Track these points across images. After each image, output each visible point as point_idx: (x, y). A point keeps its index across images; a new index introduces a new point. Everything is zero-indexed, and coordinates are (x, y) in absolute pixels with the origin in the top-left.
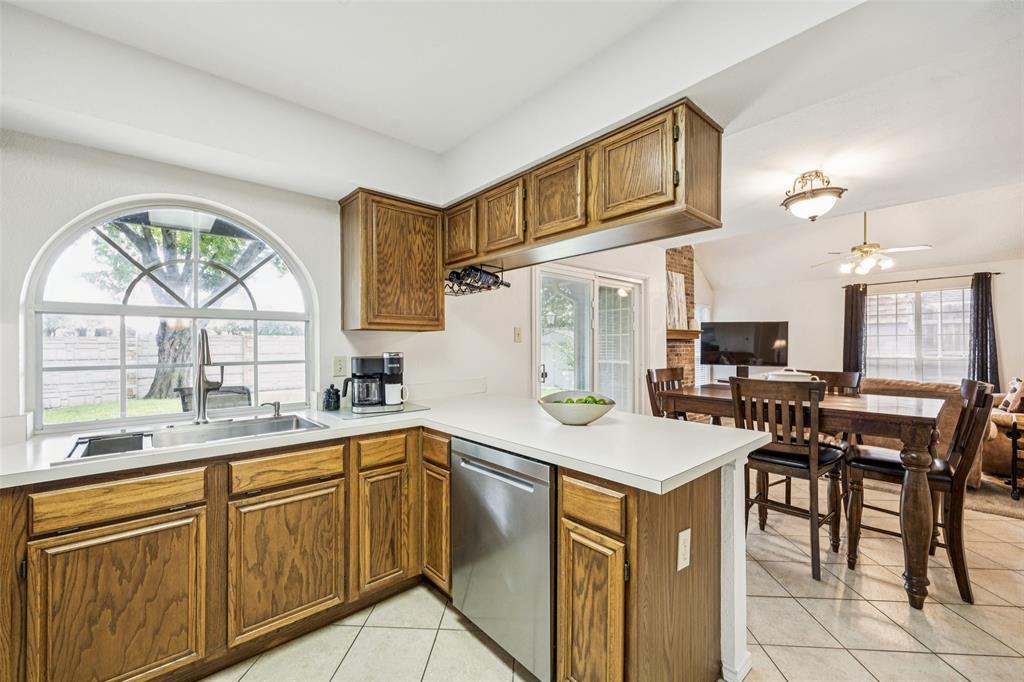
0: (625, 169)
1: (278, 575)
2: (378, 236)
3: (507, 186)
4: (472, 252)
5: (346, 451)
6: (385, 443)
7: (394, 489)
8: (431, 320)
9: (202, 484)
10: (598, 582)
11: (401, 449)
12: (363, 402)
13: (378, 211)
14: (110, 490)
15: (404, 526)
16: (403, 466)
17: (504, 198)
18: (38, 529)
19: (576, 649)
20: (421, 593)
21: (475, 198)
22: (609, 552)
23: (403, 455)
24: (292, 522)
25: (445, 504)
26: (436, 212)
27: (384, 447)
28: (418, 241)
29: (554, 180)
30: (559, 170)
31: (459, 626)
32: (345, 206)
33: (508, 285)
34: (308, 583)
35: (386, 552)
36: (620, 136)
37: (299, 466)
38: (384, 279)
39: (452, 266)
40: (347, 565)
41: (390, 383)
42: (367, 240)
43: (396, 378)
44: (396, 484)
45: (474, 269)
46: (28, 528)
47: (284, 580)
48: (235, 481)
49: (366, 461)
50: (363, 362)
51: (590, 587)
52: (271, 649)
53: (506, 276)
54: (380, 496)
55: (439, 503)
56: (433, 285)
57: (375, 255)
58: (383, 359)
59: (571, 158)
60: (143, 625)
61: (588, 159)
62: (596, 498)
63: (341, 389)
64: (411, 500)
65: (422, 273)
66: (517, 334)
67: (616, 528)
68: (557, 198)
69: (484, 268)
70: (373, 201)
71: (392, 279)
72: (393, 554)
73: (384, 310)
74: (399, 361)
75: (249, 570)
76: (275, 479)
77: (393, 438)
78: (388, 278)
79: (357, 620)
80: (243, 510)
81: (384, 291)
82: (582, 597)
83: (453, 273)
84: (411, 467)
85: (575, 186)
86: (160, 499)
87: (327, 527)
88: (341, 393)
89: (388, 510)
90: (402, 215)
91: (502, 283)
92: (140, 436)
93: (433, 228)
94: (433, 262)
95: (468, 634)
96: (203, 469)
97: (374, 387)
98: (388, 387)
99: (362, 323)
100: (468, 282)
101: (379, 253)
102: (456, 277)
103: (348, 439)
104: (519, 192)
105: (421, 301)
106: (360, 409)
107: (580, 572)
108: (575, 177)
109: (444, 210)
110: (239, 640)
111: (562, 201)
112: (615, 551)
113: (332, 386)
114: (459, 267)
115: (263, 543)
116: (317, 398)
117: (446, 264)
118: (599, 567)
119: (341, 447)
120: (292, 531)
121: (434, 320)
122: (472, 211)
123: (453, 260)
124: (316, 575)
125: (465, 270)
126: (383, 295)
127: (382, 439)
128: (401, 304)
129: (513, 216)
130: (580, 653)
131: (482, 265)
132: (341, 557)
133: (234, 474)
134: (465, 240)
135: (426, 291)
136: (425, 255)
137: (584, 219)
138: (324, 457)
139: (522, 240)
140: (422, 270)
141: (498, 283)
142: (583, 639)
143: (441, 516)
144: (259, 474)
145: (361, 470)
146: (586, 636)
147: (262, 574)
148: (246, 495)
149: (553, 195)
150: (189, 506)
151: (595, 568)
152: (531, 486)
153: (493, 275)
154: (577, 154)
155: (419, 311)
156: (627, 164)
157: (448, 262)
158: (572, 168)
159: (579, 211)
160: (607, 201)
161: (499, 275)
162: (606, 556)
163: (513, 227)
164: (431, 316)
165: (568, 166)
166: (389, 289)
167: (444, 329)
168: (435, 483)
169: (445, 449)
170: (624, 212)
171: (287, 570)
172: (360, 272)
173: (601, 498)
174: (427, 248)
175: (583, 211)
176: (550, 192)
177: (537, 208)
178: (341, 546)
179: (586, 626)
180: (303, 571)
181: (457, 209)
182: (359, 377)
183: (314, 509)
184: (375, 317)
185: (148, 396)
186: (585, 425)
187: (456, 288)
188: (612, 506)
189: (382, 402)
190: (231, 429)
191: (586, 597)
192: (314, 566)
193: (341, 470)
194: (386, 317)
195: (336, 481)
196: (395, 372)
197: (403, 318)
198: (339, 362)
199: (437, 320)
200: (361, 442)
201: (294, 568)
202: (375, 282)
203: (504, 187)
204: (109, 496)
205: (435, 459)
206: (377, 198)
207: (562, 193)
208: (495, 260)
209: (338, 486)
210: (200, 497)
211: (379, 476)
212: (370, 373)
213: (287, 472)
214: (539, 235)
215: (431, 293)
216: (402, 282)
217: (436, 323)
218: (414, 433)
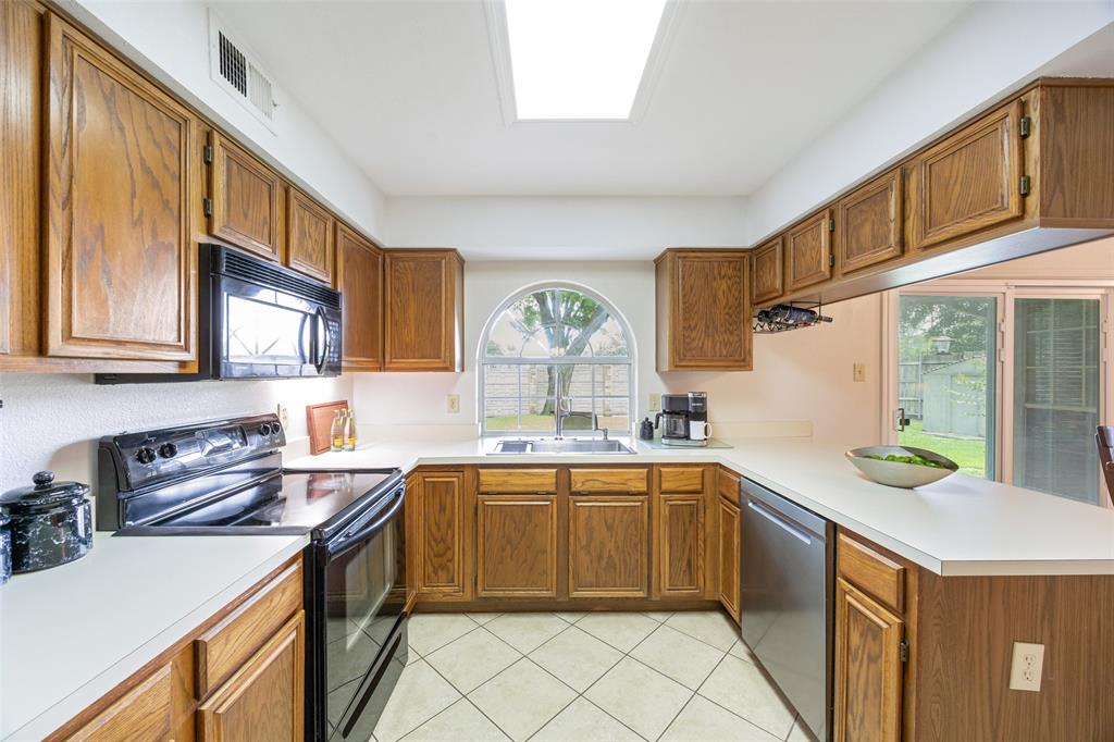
0: (951, 183)
1: (600, 557)
2: (684, 288)
3: (813, 219)
4: (777, 291)
5: (649, 474)
6: (683, 473)
7: (692, 515)
8: (737, 361)
9: (554, 480)
10: (873, 654)
11: (699, 481)
12: (671, 435)
13: (684, 265)
14: (510, 474)
15: (700, 551)
16: (699, 496)
17: (809, 233)
18: (482, 489)
19: (850, 717)
20: (718, 618)
21: (782, 236)
22: (885, 626)
23: (700, 487)
24: (609, 521)
25: (736, 540)
26: (742, 254)
27: (682, 476)
28: (724, 286)
29: (863, 207)
30: (869, 195)
31: (748, 658)
32: (658, 263)
33: (830, 320)
34: (620, 573)
35: (683, 569)
36: (945, 144)
37: (614, 480)
38: (690, 326)
39: (760, 306)
40: (650, 569)
41: (695, 420)
42: (674, 293)
43: (701, 415)
44: (694, 512)
45: (784, 307)
46: (478, 487)
47: (603, 564)
48: (573, 482)
49: (665, 486)
50: (671, 400)
51: (865, 657)
52: (596, 611)
53: (825, 311)
54: (678, 519)
55: (732, 537)
56: (739, 327)
57: (681, 305)
58: (688, 398)
59: (884, 179)
60: (525, 561)
61: (904, 178)
62: (871, 563)
63: (654, 422)
64: (708, 530)
65: (727, 317)
66: (858, 372)
67: (892, 601)
68: (867, 228)
69: (794, 305)
70: (679, 257)
71: (696, 326)
72: (690, 573)
73: (688, 354)
74: (703, 400)
75: (582, 548)
76: (597, 486)
77: (690, 469)
78: (693, 325)
79: (660, 617)
80: (578, 504)
81: (689, 336)
82: (857, 664)
83: (761, 312)
84: (708, 500)
85: (888, 211)
86: (533, 485)
87: (635, 533)
88: (654, 426)
89: (686, 532)
90: (707, 265)
91: (820, 318)
92: (526, 443)
93: (739, 270)
94: (739, 303)
95: (755, 669)
96: (554, 470)
97: (681, 422)
98: (692, 423)
99: (670, 366)
100: (778, 320)
101: (684, 303)
102: (766, 316)
103: (652, 464)
104: (825, 225)
105: (726, 344)
106: (667, 441)
107: (855, 638)
108: (887, 201)
109: (750, 250)
110: (575, 594)
111: (873, 229)
112: (890, 625)
113: (647, 419)
114: (767, 306)
115: (590, 530)
116: (636, 428)
117: (754, 304)
118: (874, 639)
119: (646, 470)
120: (610, 528)
121: (740, 359)
122: (779, 249)
123: (761, 300)
124: (625, 568)
125: (774, 308)
126: (688, 340)
127: (681, 470)
128: (705, 347)
129: (819, 252)
130: (854, 721)
131: (792, 302)
132: (645, 560)
133: (573, 478)
134: (773, 279)
135: (731, 333)
136: (731, 298)
137: (898, 248)
138: (631, 476)
139: (828, 276)
140: (728, 314)
141: (813, 317)
142: (857, 708)
143: (733, 549)
144: (587, 481)
145: (662, 493)
146: (861, 707)
147: (589, 553)
148: (579, 493)
149: (862, 224)
150: (548, 493)
151: (870, 638)
152: (809, 537)
153: (806, 311)
154: (890, 175)
155: (725, 353)
156: (954, 179)
157: (755, 302)
158: (885, 191)
159: (893, 239)
160: (928, 223)
161: (816, 310)
162: (881, 628)
163: (819, 262)
164: (737, 358)
165: (880, 189)
166: (694, 335)
167: (751, 370)
168: (729, 518)
169: (737, 488)
170: (948, 236)
171: (606, 555)
172: (667, 321)
173: (876, 565)
174: (733, 291)
175: (897, 239)
176: (859, 221)
177: (844, 240)
178: (645, 551)
179: (861, 697)
180: (616, 560)
181: (764, 248)
182: (668, 413)
183: (625, 516)
184: (681, 360)
185: (543, 413)
186: (911, 488)
187: (766, 327)
188: (887, 577)
189: (687, 437)
190: (577, 446)
191: (861, 666)
192: (625, 561)
193: (645, 489)
194: (690, 360)
195: (641, 498)
196: (699, 411)
197: (707, 361)
198: (653, 397)
199: (744, 360)
200: (662, 469)
201: (610, 557)
202: (681, 329)
203: (812, 218)
204: (510, 478)
205: (728, 495)
206: (683, 254)
207: (873, 222)
208: (812, 295)
209: (643, 502)
210: (553, 489)
211: (677, 500)
212: (677, 410)
213: (605, 483)
214: (846, 271)
215: (738, 335)
216: (707, 327)
217: (742, 364)
218: (712, 468)
